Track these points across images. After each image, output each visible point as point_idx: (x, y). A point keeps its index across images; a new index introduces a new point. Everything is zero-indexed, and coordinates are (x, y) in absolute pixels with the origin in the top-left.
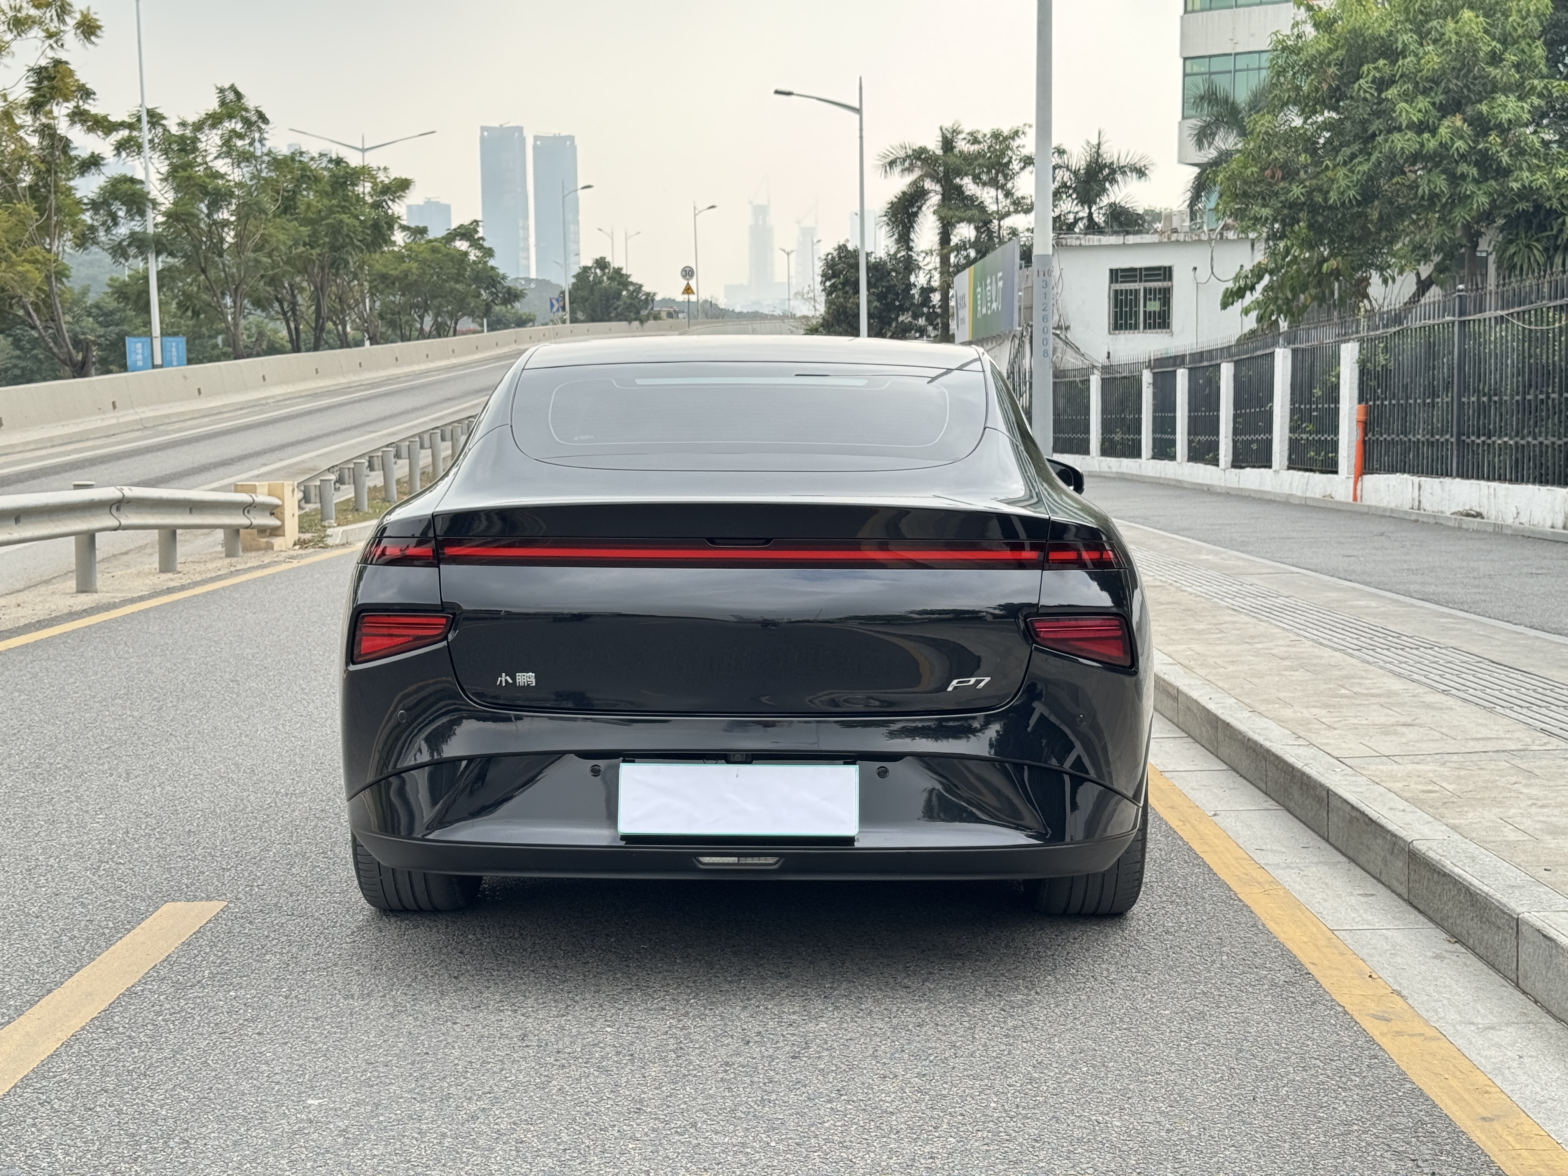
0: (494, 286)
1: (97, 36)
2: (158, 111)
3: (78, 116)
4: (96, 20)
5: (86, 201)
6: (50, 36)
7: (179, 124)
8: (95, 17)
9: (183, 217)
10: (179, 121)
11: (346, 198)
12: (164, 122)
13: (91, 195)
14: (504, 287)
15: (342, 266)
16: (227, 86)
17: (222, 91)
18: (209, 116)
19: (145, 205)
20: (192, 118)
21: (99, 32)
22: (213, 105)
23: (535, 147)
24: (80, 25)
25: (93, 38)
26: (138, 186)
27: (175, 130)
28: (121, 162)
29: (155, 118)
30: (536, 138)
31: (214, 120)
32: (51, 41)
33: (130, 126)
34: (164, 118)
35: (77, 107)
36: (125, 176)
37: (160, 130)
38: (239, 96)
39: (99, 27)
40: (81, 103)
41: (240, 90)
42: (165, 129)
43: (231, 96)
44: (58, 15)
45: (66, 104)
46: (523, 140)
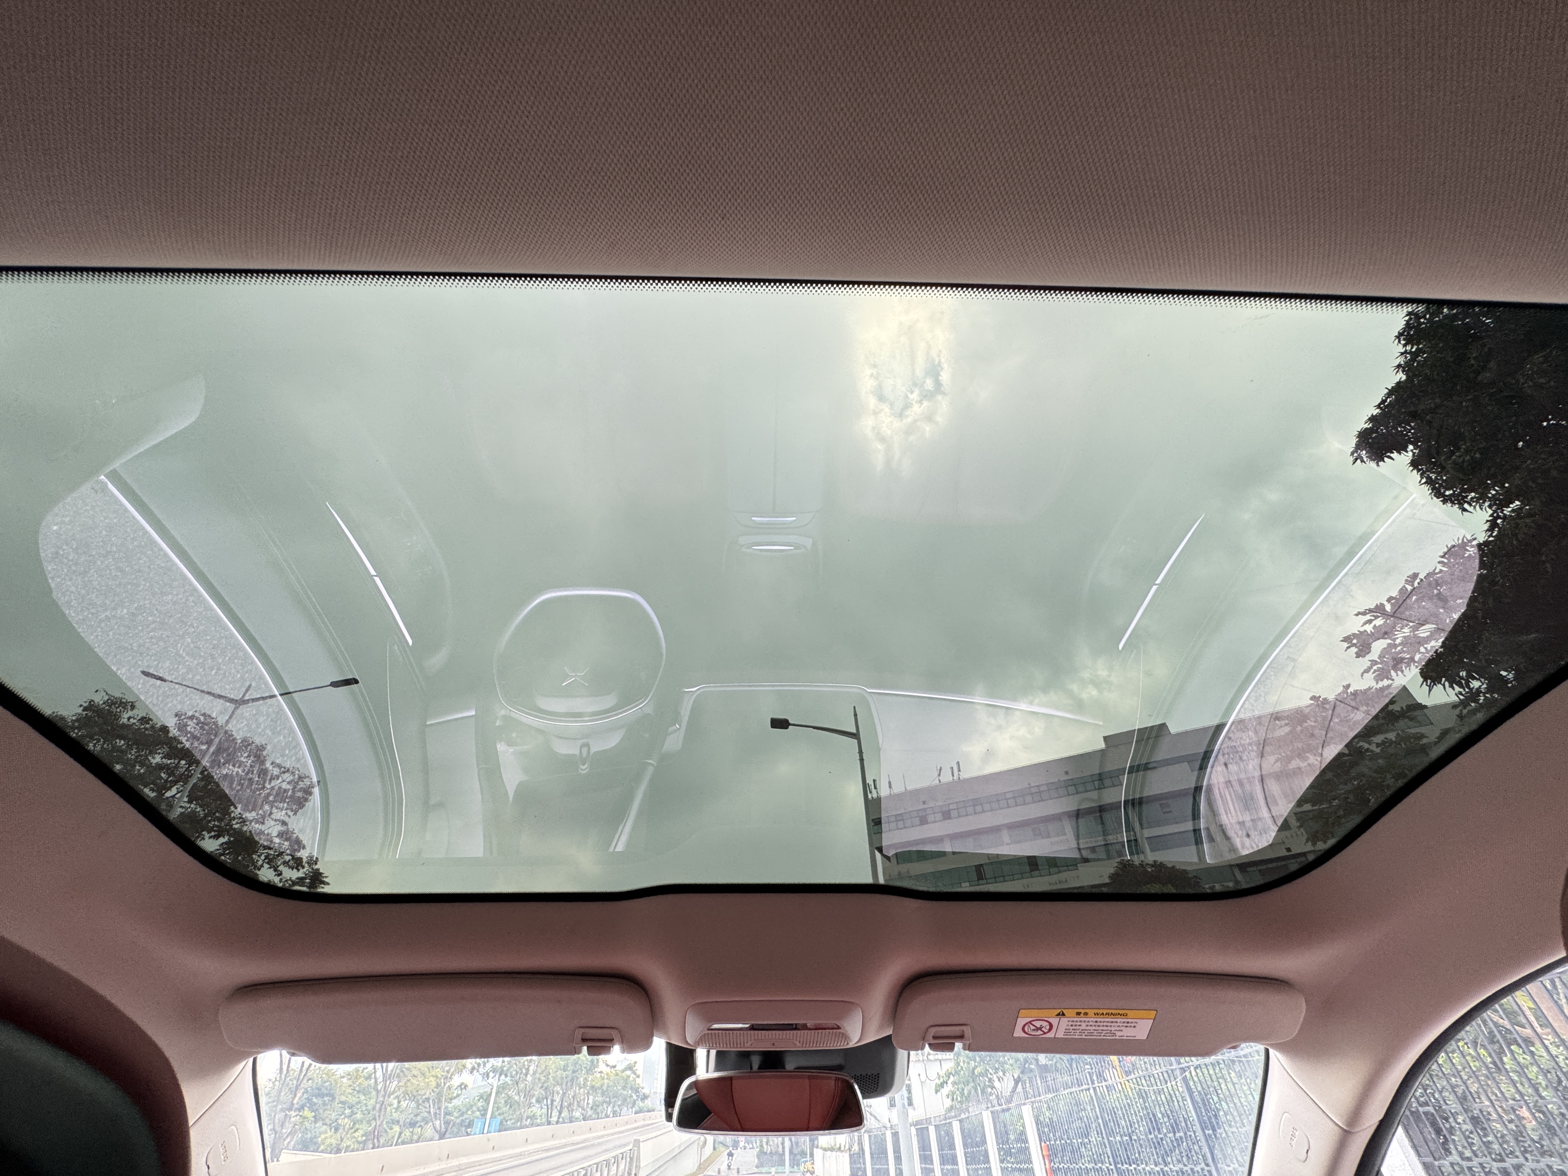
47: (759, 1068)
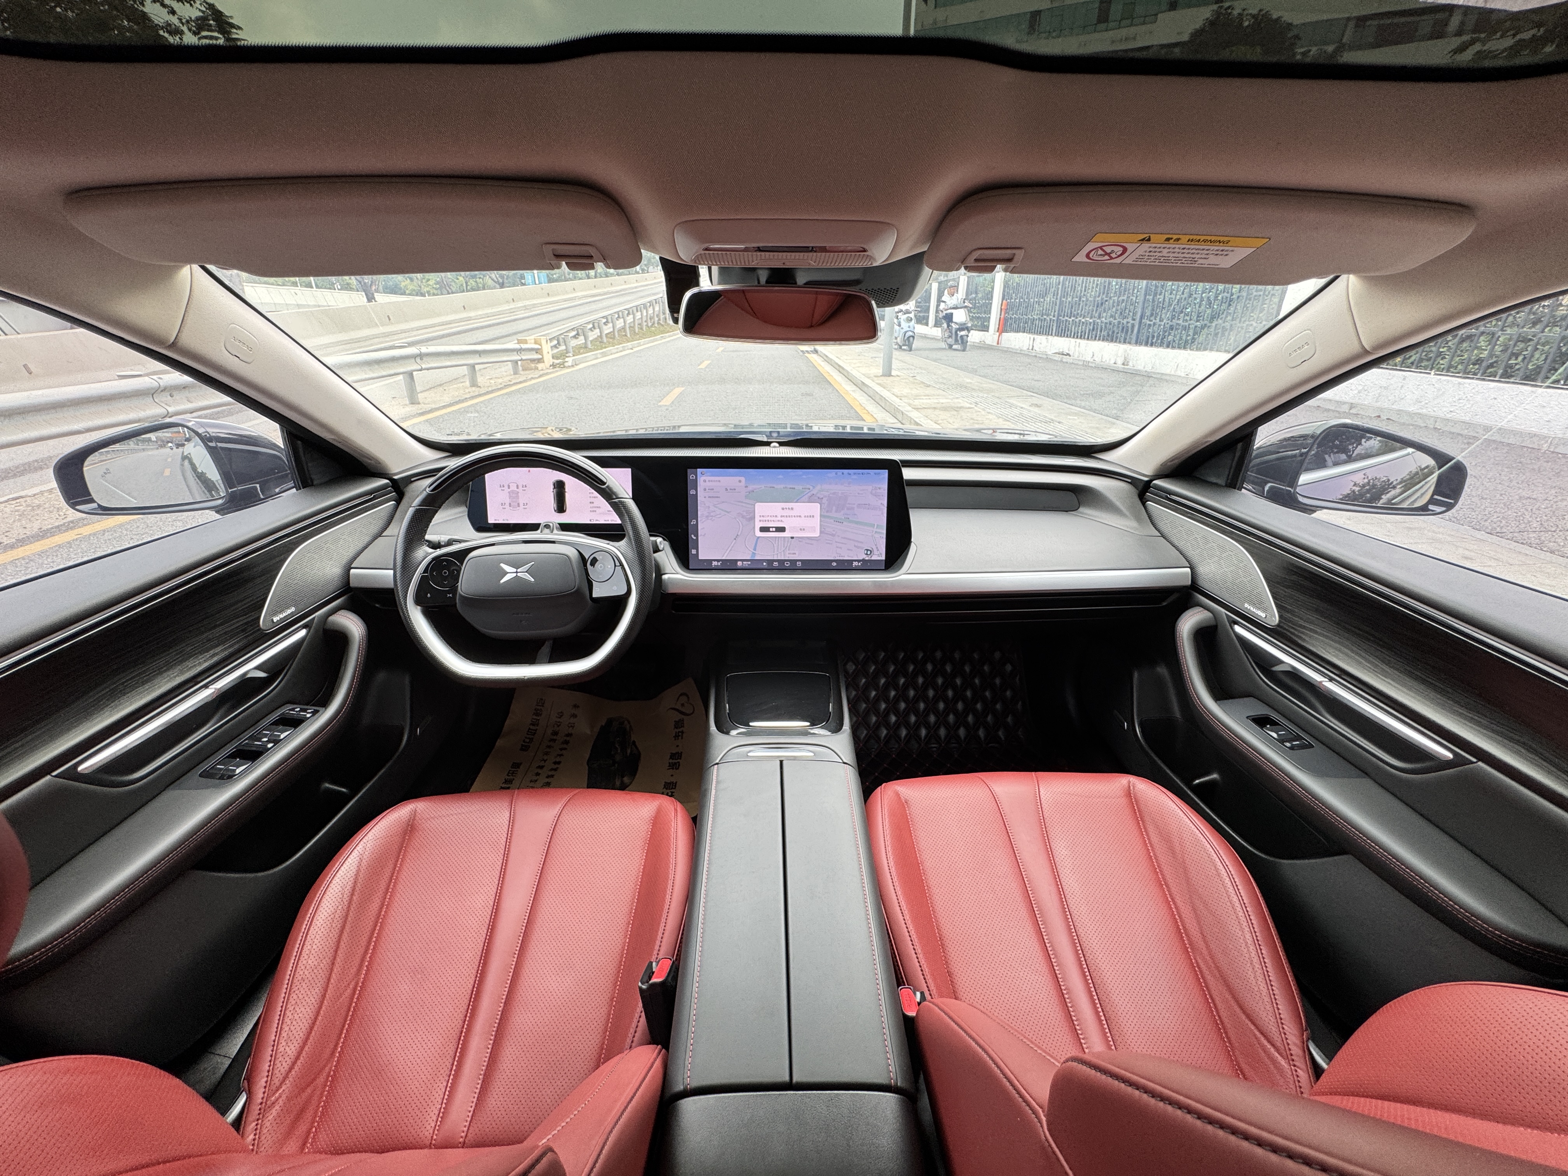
47: (767, 282)
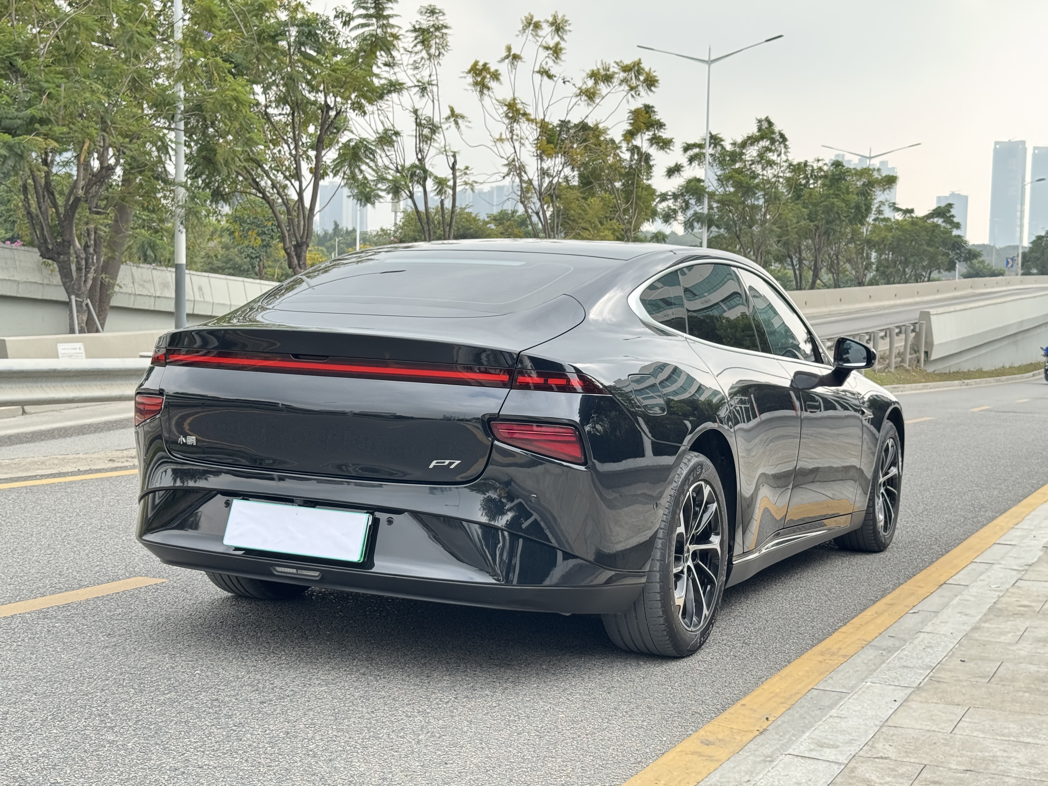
0: (958, 249)
1: (655, 87)
2: (720, 136)
3: (655, 140)
4: (655, 76)
5: (670, 193)
6: (632, 89)
7: (732, 144)
8: (654, 74)
9: (728, 203)
10: (732, 142)
11: (839, 189)
12: (722, 143)
13: (673, 190)
14: (966, 249)
15: (831, 234)
16: (763, 118)
17: (760, 121)
18: (749, 138)
19: (704, 196)
20: (739, 140)
21: (657, 84)
22: (753, 130)
23: (1034, 154)
24: (646, 80)
25: (653, 88)
26: (702, 184)
27: (729, 148)
28: (692, 168)
29: (715, 140)
30: (1035, 148)
31: (751, 140)
32: (633, 93)
33: (700, 146)
34: (722, 140)
35: (654, 134)
36: (695, 178)
37: (719, 148)
38: (770, 124)
39: (657, 81)
40: (656, 132)
41: (772, 120)
42: (723, 148)
43: (765, 125)
44: (636, 76)
45: (647, 133)
46: (1025, 150)
